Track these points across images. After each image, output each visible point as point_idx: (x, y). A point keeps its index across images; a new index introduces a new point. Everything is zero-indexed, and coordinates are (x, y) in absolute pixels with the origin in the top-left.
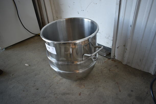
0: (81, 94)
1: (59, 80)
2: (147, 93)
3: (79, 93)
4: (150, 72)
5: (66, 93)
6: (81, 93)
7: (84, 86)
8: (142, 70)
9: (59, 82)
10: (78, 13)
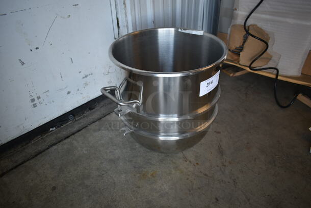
10: (23, 64)
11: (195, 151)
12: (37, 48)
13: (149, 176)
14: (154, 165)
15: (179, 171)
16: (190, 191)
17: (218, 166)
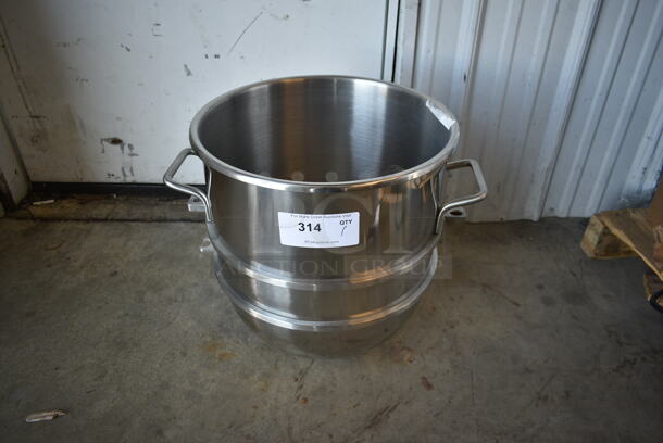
0: (430, 380)
1: (296, 385)
2: (574, 275)
3: (420, 381)
4: (526, 216)
5: (381, 413)
6: (424, 378)
7: (409, 350)
8: (505, 220)
9: (301, 392)
10: (189, 73)
11: (334, 378)
12: (217, 56)
13: (218, 352)
14: (247, 343)
15: (263, 384)
16: (230, 427)
17: (331, 436)
